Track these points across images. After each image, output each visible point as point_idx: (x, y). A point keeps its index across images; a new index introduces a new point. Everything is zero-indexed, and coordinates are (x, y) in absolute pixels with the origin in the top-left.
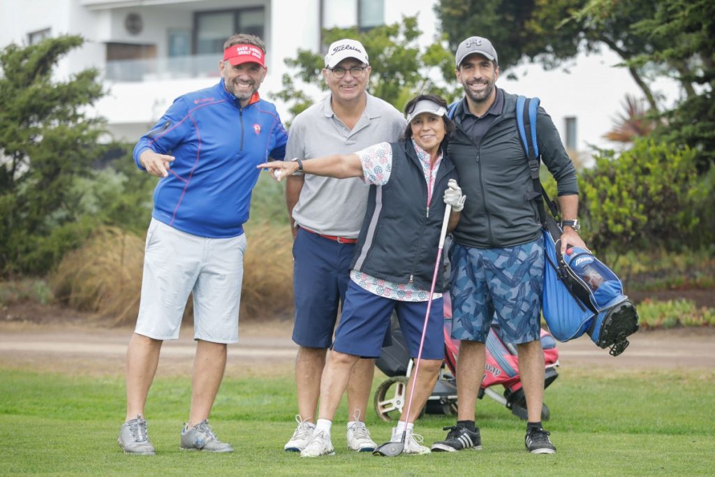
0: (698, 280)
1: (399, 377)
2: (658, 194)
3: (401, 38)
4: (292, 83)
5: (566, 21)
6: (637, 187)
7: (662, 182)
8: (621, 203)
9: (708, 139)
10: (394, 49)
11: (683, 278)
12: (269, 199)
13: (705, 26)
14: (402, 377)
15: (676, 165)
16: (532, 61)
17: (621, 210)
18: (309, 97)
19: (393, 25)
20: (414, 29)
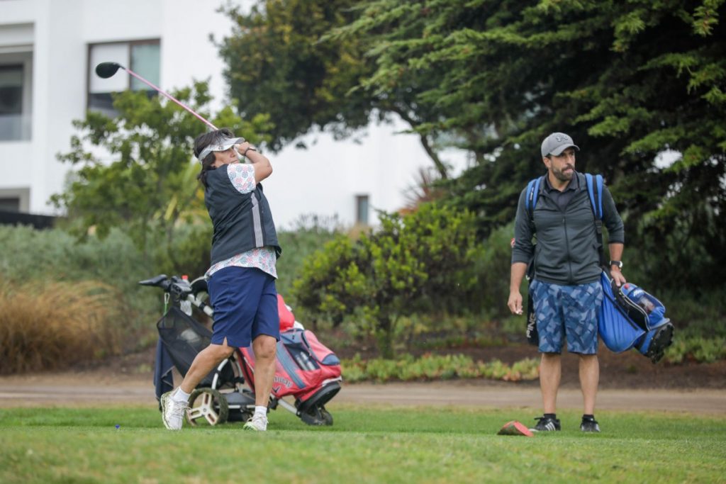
0: (477, 340)
1: (206, 389)
2: (439, 253)
3: (192, 102)
4: (81, 145)
5: (355, 88)
6: (418, 247)
7: (443, 242)
8: (404, 262)
9: (489, 205)
10: (184, 114)
11: (463, 338)
12: (56, 262)
13: (486, 97)
14: (208, 389)
15: (455, 226)
16: (322, 129)
17: (404, 267)
18: (99, 160)
19: (184, 90)
20: (205, 94)
